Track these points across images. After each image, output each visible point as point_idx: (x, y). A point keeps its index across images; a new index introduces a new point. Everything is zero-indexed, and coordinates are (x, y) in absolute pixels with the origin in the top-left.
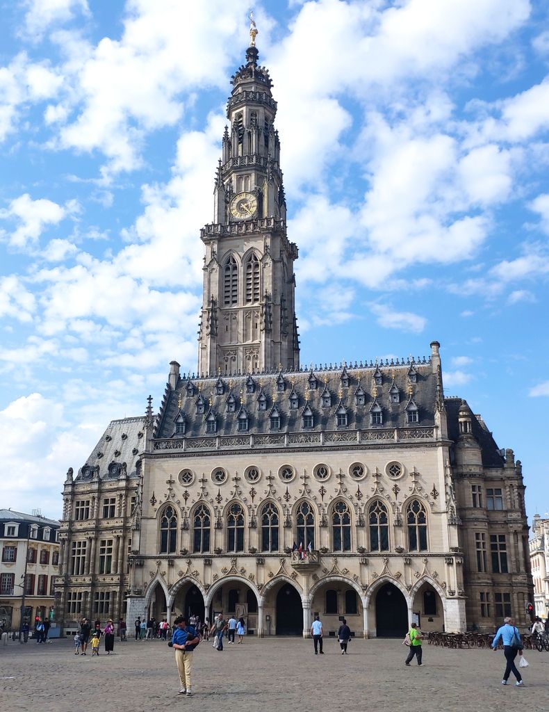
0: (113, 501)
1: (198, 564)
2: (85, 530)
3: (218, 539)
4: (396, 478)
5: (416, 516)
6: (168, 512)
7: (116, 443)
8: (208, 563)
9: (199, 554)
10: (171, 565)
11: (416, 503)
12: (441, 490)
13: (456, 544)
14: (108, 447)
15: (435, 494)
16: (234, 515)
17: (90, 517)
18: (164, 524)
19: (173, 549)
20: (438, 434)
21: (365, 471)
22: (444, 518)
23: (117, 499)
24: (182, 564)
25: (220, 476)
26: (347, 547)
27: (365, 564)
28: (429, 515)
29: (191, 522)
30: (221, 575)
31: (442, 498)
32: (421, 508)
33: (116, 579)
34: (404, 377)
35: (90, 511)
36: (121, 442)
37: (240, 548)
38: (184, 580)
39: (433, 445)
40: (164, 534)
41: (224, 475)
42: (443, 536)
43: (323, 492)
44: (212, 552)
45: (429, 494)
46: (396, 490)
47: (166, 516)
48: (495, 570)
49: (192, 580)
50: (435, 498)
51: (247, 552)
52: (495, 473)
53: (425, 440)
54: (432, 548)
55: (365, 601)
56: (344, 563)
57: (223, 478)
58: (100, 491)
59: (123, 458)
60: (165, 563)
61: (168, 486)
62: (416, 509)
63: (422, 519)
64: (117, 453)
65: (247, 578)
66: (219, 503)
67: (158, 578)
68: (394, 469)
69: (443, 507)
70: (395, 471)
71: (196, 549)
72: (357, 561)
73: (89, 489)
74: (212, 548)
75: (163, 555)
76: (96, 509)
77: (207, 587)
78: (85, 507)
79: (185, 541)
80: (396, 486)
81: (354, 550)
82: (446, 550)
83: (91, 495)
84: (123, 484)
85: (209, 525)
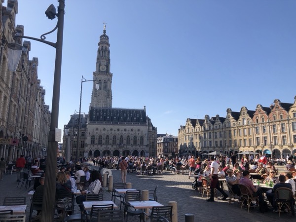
5: (142, 139)
6: (93, 136)
10: (93, 147)
11: (142, 136)
12: (146, 134)
19: (94, 143)
20: (147, 124)
21: (133, 130)
24: (96, 146)
27: (132, 147)
29: (98, 138)
30: (104, 148)
34: (139, 112)
40: (92, 141)
42: (146, 142)
43: (125, 133)
49: (98, 149)
51: (110, 144)
52: (153, 131)
53: (144, 125)
54: (144, 144)
56: (128, 146)
57: (105, 130)
61: (93, 131)
65: (110, 149)
66: (104, 135)
67: (91, 149)
69: (146, 137)
70: (139, 130)
71: (99, 143)
74: (102, 143)
77: (101, 151)
80: (139, 133)
81: (130, 144)
85: (102, 139)
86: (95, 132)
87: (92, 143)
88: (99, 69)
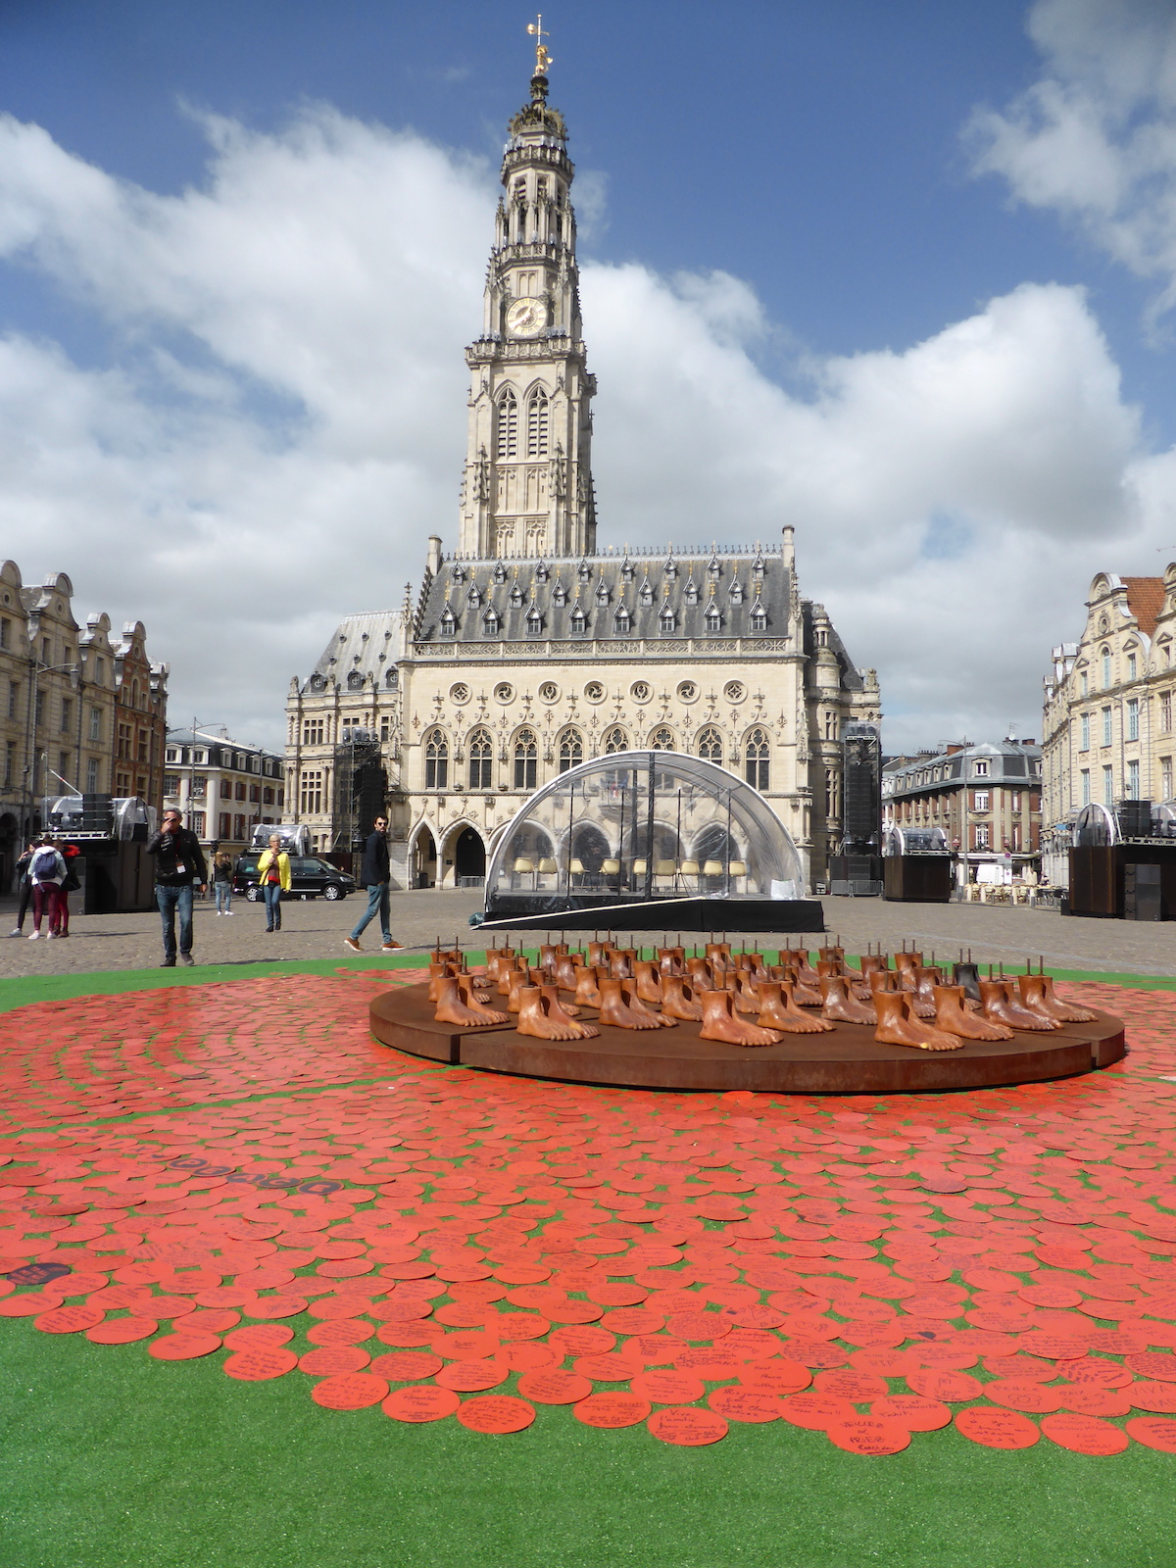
2: (320, 758)
4: (735, 702)
5: (758, 748)
6: (435, 737)
7: (355, 645)
9: (478, 790)
10: (442, 804)
11: (758, 732)
12: (790, 717)
13: (804, 783)
14: (344, 649)
15: (782, 721)
16: (523, 743)
17: (324, 741)
18: (430, 752)
19: (443, 783)
20: (794, 645)
21: (697, 691)
22: (791, 754)
23: (362, 718)
24: (454, 803)
25: (505, 693)
28: (774, 748)
29: (466, 751)
30: (508, 817)
31: (791, 728)
32: (764, 739)
34: (747, 570)
35: (325, 733)
36: (361, 643)
37: (532, 784)
38: (459, 822)
39: (784, 660)
40: (430, 763)
41: (510, 692)
42: (789, 773)
43: (640, 715)
44: (494, 788)
45: (775, 722)
46: (735, 716)
47: (433, 742)
49: (470, 823)
50: (782, 727)
52: (851, 697)
53: (775, 653)
54: (775, 787)
57: (508, 695)
58: (338, 708)
59: (366, 665)
60: (433, 801)
61: (436, 704)
62: (758, 740)
63: (765, 752)
64: (357, 659)
65: (541, 820)
66: (504, 727)
67: (425, 819)
68: (733, 689)
69: (792, 738)
70: (734, 691)
71: (474, 784)
72: (681, 802)
73: (322, 705)
74: (494, 783)
75: (430, 790)
76: (333, 731)
77: (489, 832)
78: (317, 728)
79: (458, 774)
80: (735, 711)
82: (792, 790)
83: (327, 712)
84: (369, 700)
85: (490, 755)
86: (450, 707)
87: (430, 783)
88: (503, 327)
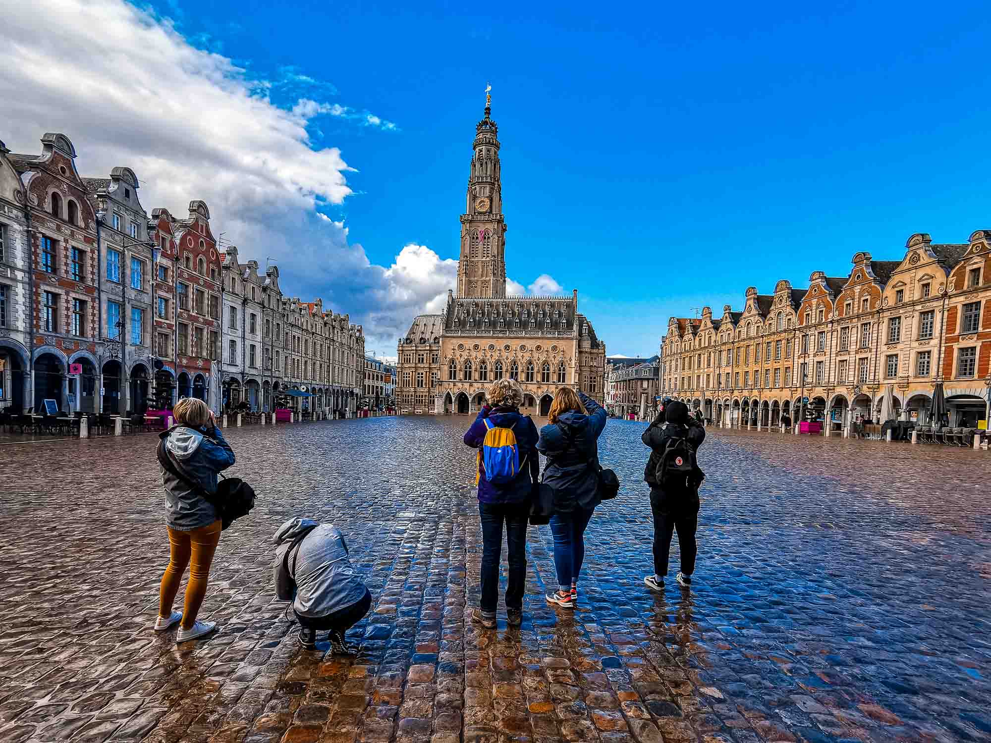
0: (423, 355)
1: (467, 385)
2: (409, 368)
3: (475, 375)
4: (555, 353)
5: (562, 369)
7: (421, 328)
8: (471, 385)
9: (467, 381)
10: (454, 385)
11: (562, 363)
12: (573, 358)
13: (577, 381)
14: (417, 329)
15: (570, 359)
16: (483, 365)
17: (411, 362)
18: (451, 367)
19: (455, 378)
20: (575, 334)
21: (542, 349)
22: (573, 370)
23: (425, 355)
25: (476, 348)
26: (532, 380)
27: (539, 388)
28: (567, 368)
29: (463, 367)
30: (477, 390)
31: (573, 362)
32: (564, 365)
33: (426, 390)
34: (561, 305)
35: (411, 359)
36: (424, 328)
37: (485, 379)
38: (460, 392)
39: (572, 339)
40: (451, 371)
42: (572, 377)
43: (523, 356)
44: (473, 380)
45: (568, 360)
46: (555, 357)
47: (451, 364)
48: (591, 391)
49: (464, 392)
50: (570, 361)
51: (488, 381)
52: (595, 351)
53: (569, 336)
55: (538, 402)
56: (530, 387)
57: (478, 349)
58: (416, 350)
59: (426, 335)
60: (452, 384)
61: (453, 351)
62: (562, 366)
63: (564, 370)
64: (423, 333)
66: (476, 359)
67: (449, 390)
68: (555, 348)
69: (574, 366)
71: (466, 379)
72: (536, 386)
73: (410, 349)
74: (473, 378)
76: (414, 358)
77: (470, 395)
78: (408, 357)
79: (461, 375)
81: (535, 382)
82: (573, 383)
83: (412, 352)
84: (428, 348)
85: (471, 369)
86: (458, 353)
87: (450, 378)
88: (474, 209)
